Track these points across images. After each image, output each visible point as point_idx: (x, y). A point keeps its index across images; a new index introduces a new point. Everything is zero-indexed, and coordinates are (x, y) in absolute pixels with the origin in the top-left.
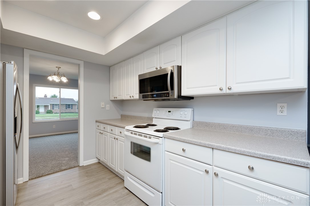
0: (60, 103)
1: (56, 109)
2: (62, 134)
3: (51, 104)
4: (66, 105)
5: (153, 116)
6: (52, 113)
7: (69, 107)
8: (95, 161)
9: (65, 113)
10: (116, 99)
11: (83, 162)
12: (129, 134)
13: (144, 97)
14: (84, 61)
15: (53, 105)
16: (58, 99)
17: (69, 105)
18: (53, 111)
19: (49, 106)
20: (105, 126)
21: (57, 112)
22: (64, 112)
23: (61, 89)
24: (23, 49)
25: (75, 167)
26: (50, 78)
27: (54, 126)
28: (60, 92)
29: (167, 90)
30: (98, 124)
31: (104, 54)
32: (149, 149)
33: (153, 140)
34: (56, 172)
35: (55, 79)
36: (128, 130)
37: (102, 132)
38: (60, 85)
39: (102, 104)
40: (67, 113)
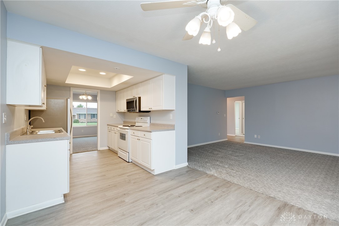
0: (87, 112)
1: (82, 118)
2: (88, 137)
3: (77, 114)
4: (91, 114)
5: (136, 121)
6: (78, 123)
7: (94, 117)
8: (107, 148)
9: (91, 122)
10: (119, 111)
11: (99, 148)
12: (119, 129)
13: (128, 111)
14: (100, 90)
15: (79, 114)
16: (84, 109)
17: (94, 115)
18: (79, 120)
19: (76, 116)
20: (114, 127)
21: (83, 122)
22: (89, 121)
23: (87, 103)
24: (70, 87)
25: (95, 150)
26: (81, 97)
27: (83, 131)
28: (87, 105)
29: (134, 108)
30: (108, 126)
31: (110, 87)
32: (125, 135)
33: (126, 130)
34: (85, 152)
35: (84, 97)
36: (120, 128)
37: (110, 131)
38: (87, 101)
39: (111, 115)
40: (92, 122)
